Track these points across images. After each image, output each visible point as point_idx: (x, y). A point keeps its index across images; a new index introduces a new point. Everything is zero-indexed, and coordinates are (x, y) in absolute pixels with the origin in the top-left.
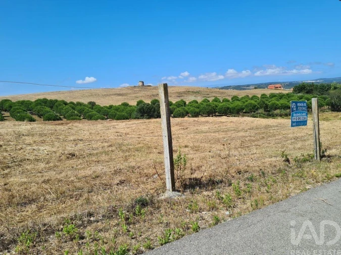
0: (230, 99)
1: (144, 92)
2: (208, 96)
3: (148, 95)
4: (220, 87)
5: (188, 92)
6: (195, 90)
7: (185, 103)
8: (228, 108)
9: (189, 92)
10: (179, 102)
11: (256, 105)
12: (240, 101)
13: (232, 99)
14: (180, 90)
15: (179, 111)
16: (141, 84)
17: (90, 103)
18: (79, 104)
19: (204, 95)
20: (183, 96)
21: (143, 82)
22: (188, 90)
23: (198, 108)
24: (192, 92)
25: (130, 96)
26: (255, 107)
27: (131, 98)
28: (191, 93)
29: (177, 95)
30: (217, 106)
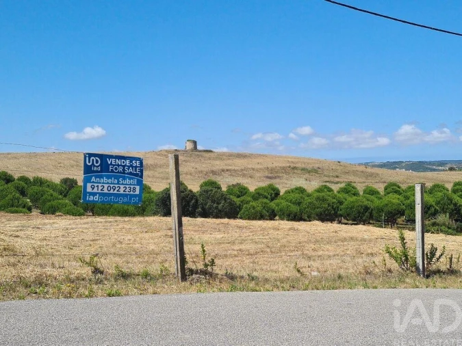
0: (380, 188)
1: (193, 165)
2: (337, 180)
3: (202, 172)
4: (378, 162)
5: (292, 169)
6: (309, 167)
7: (277, 194)
8: (366, 208)
9: (295, 168)
10: (263, 188)
11: (431, 206)
12: (400, 194)
13: (386, 189)
14: (276, 164)
15: (254, 208)
16: (190, 146)
17: (65, 181)
18: (39, 182)
19: (329, 176)
20: (279, 177)
21: (195, 143)
22: (292, 165)
23: (299, 204)
24: (303, 169)
25: (161, 170)
26: (429, 209)
27: (162, 175)
28: (299, 172)
29: (267, 174)
30: (341, 203)
